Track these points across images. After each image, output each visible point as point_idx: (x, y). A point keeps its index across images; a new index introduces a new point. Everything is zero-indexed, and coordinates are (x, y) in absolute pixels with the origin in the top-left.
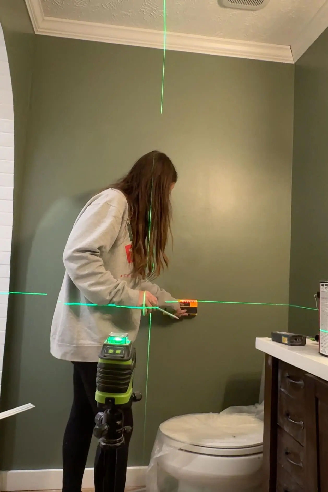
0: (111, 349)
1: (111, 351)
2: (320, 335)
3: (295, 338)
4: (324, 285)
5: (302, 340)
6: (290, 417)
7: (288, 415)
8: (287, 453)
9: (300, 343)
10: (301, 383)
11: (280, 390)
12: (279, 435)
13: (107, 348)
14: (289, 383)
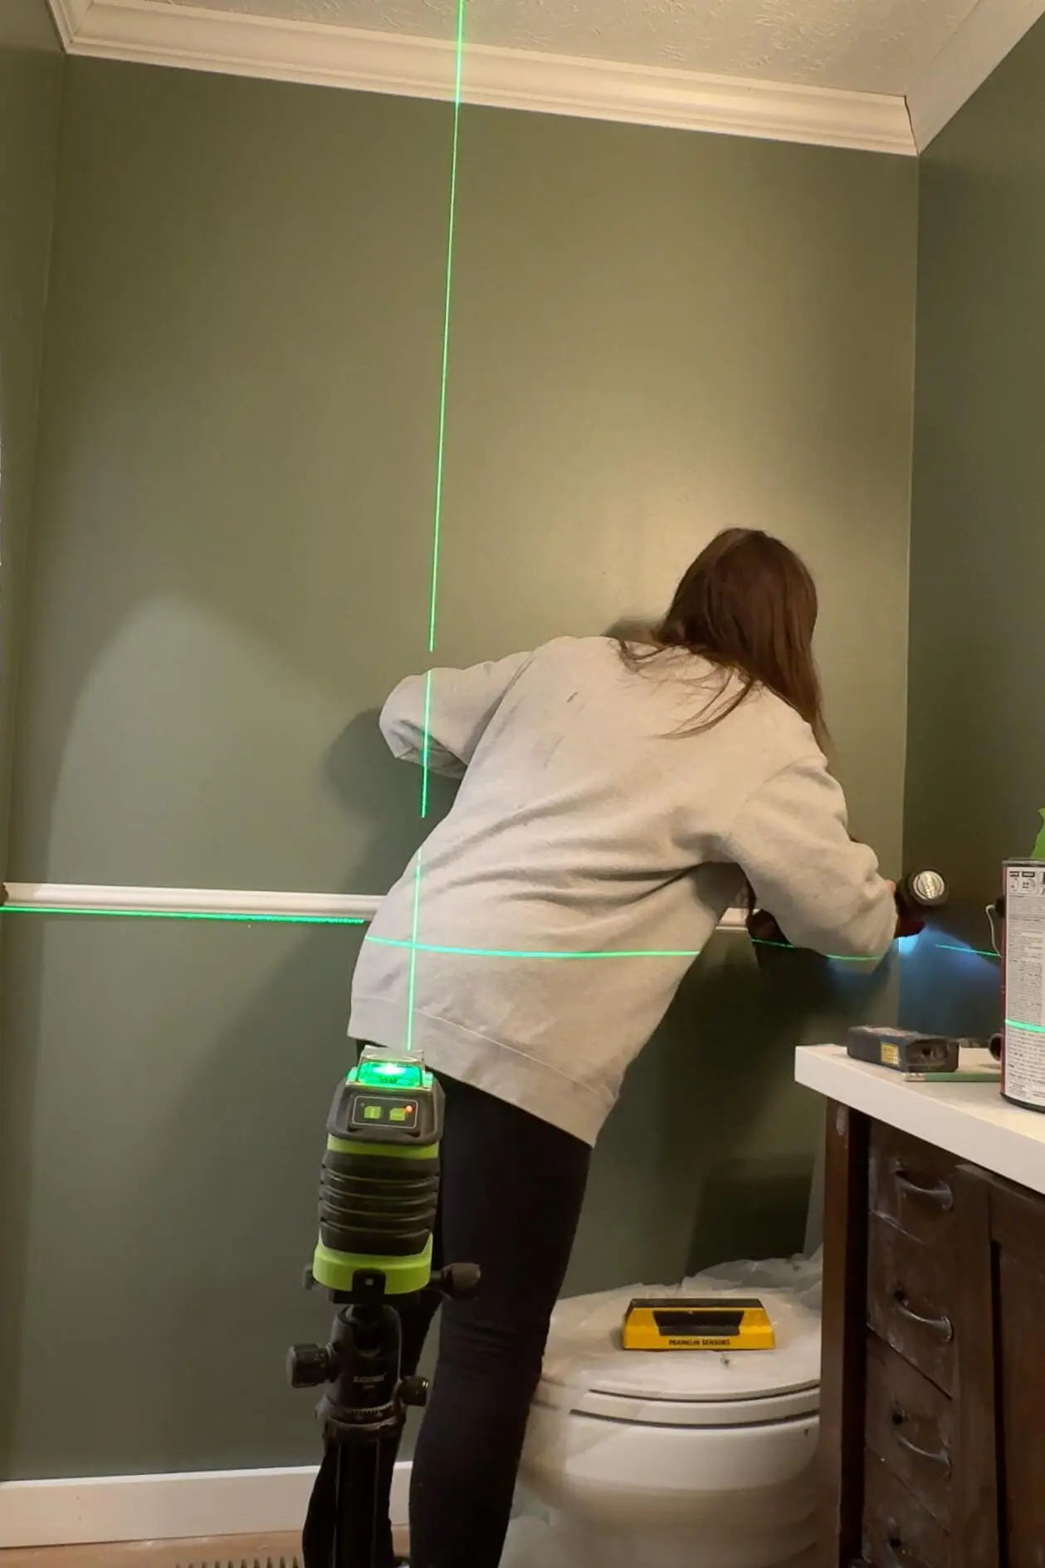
0: (374, 1103)
1: (373, 1112)
2: (1007, 1036)
3: (924, 1048)
4: (1018, 876)
5: (946, 1054)
6: (906, 1303)
7: (900, 1296)
8: (898, 1420)
9: (941, 1064)
10: (944, 1192)
11: (874, 1215)
12: (871, 1361)
13: (359, 1101)
14: (905, 1195)
